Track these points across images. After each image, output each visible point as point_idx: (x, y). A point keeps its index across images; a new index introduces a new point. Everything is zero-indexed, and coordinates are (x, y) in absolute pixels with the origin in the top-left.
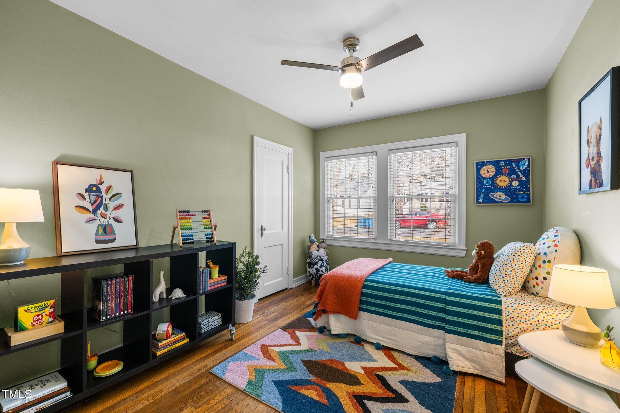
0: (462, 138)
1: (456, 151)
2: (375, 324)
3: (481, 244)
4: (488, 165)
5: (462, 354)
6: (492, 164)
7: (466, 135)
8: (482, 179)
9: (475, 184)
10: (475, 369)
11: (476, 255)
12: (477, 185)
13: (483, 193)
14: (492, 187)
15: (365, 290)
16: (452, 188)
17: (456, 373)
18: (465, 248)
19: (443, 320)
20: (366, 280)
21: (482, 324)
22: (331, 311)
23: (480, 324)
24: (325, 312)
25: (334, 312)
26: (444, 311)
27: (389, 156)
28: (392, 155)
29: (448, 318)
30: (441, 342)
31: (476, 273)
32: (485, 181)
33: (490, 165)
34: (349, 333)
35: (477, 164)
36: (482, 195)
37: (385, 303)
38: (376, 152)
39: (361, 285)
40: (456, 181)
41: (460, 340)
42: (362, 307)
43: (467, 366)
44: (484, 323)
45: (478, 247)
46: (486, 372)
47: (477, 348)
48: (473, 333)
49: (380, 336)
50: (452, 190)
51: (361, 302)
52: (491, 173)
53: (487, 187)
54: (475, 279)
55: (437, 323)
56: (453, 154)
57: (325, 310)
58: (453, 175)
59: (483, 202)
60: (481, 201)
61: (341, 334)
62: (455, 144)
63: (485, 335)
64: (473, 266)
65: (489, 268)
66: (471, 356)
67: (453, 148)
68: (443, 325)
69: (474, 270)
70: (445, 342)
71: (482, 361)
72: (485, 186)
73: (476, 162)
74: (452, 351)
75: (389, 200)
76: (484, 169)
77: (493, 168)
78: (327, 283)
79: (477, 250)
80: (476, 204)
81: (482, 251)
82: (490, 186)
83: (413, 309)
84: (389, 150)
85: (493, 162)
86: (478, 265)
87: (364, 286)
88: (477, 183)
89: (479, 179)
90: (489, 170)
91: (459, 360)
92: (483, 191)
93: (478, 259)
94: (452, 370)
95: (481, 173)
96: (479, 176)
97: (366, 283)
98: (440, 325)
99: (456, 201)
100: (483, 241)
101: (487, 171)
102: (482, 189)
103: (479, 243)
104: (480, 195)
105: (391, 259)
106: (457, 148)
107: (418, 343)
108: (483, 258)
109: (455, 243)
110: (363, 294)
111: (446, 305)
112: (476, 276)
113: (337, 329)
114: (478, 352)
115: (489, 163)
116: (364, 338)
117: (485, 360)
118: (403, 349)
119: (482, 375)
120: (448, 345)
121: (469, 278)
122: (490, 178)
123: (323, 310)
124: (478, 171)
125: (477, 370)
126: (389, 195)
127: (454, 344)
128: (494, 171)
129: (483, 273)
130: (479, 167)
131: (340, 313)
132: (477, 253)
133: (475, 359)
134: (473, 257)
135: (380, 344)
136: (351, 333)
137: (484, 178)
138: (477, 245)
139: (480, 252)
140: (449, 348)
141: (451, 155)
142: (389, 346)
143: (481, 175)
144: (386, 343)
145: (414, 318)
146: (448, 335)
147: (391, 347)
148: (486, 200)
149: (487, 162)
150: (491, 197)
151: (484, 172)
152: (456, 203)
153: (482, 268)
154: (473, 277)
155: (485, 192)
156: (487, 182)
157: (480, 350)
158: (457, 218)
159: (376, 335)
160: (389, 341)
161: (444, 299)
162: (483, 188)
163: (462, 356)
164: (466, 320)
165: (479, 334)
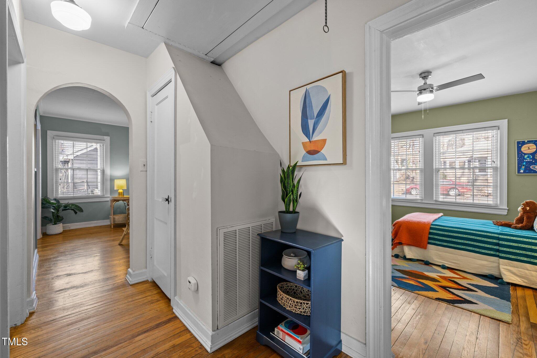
0: (504, 123)
1: (498, 133)
2: (440, 253)
3: (526, 202)
4: (529, 143)
5: (513, 272)
6: (533, 142)
7: (507, 121)
8: (523, 155)
9: (517, 158)
10: (524, 282)
11: (521, 210)
12: (518, 159)
13: (524, 165)
14: (533, 160)
15: (431, 231)
16: (494, 162)
17: (509, 284)
18: (506, 208)
19: (498, 251)
20: (432, 225)
21: (529, 253)
22: (405, 244)
23: (528, 253)
24: (400, 244)
25: (408, 245)
26: (498, 244)
27: (434, 138)
28: (437, 137)
29: (501, 249)
30: (496, 265)
31: (522, 223)
32: (526, 156)
33: (531, 143)
34: (419, 259)
35: (518, 143)
36: (523, 167)
37: (448, 239)
38: (423, 135)
39: (429, 228)
40: (498, 156)
41: (511, 263)
42: (429, 241)
43: (518, 280)
44: (531, 253)
45: (523, 204)
46: (533, 284)
47: (525, 269)
48: (523, 259)
49: (445, 261)
50: (494, 163)
51: (430, 238)
52: (533, 150)
53: (528, 160)
54: (521, 227)
55: (492, 252)
56: (495, 136)
57: (402, 243)
58: (495, 151)
59: (524, 172)
60: (522, 171)
61: (413, 259)
62: (497, 128)
63: (532, 260)
64: (519, 218)
65: (534, 220)
66: (520, 274)
67: (495, 131)
68: (498, 254)
69: (520, 220)
70: (499, 265)
71: (530, 277)
72: (526, 160)
73: (517, 142)
74: (505, 270)
75: (434, 171)
76: (525, 147)
77: (533, 146)
78: (401, 226)
79: (522, 207)
80: (517, 174)
81: (527, 208)
82: (531, 160)
83: (472, 243)
84: (434, 133)
85: (534, 141)
86: (524, 218)
87: (431, 228)
88: (518, 158)
89: (521, 155)
90: (530, 147)
91: (511, 276)
92: (524, 164)
93: (524, 213)
94: (506, 282)
95: (522, 149)
96: (520, 152)
97: (432, 226)
98: (495, 254)
99: (498, 172)
100: (528, 201)
101: (528, 148)
102: (523, 163)
103: (524, 202)
104: (521, 167)
105: (442, 214)
106: (499, 131)
107: (477, 265)
108: (528, 212)
109: (497, 204)
110: (430, 233)
111: (499, 241)
112: (522, 224)
113: (410, 255)
114: (527, 271)
115: (529, 142)
116: (431, 262)
117: (532, 276)
118: (465, 269)
119: (530, 286)
120: (501, 266)
121: (516, 226)
122: (531, 154)
123: (399, 242)
124: (519, 148)
125: (526, 283)
126: (434, 168)
127: (507, 266)
128: (535, 148)
129: (528, 222)
130: (520, 145)
131: (412, 245)
132: (522, 209)
133: (524, 276)
134: (519, 212)
135: (445, 266)
136: (420, 259)
137: (525, 154)
138: (522, 203)
139: (525, 208)
140: (502, 268)
141: (493, 136)
142: (452, 267)
143: (522, 152)
144: (450, 265)
145: (473, 249)
146: (501, 260)
147: (454, 268)
148: (527, 171)
149: (528, 141)
150: (532, 168)
151: (524, 149)
152: (498, 173)
153: (527, 219)
154: (520, 225)
155: (526, 165)
156: (528, 157)
157: (528, 270)
158: (499, 185)
159: (441, 260)
160: (452, 264)
161: (498, 237)
162: (524, 161)
163: (513, 274)
164: (516, 250)
165: (527, 260)
